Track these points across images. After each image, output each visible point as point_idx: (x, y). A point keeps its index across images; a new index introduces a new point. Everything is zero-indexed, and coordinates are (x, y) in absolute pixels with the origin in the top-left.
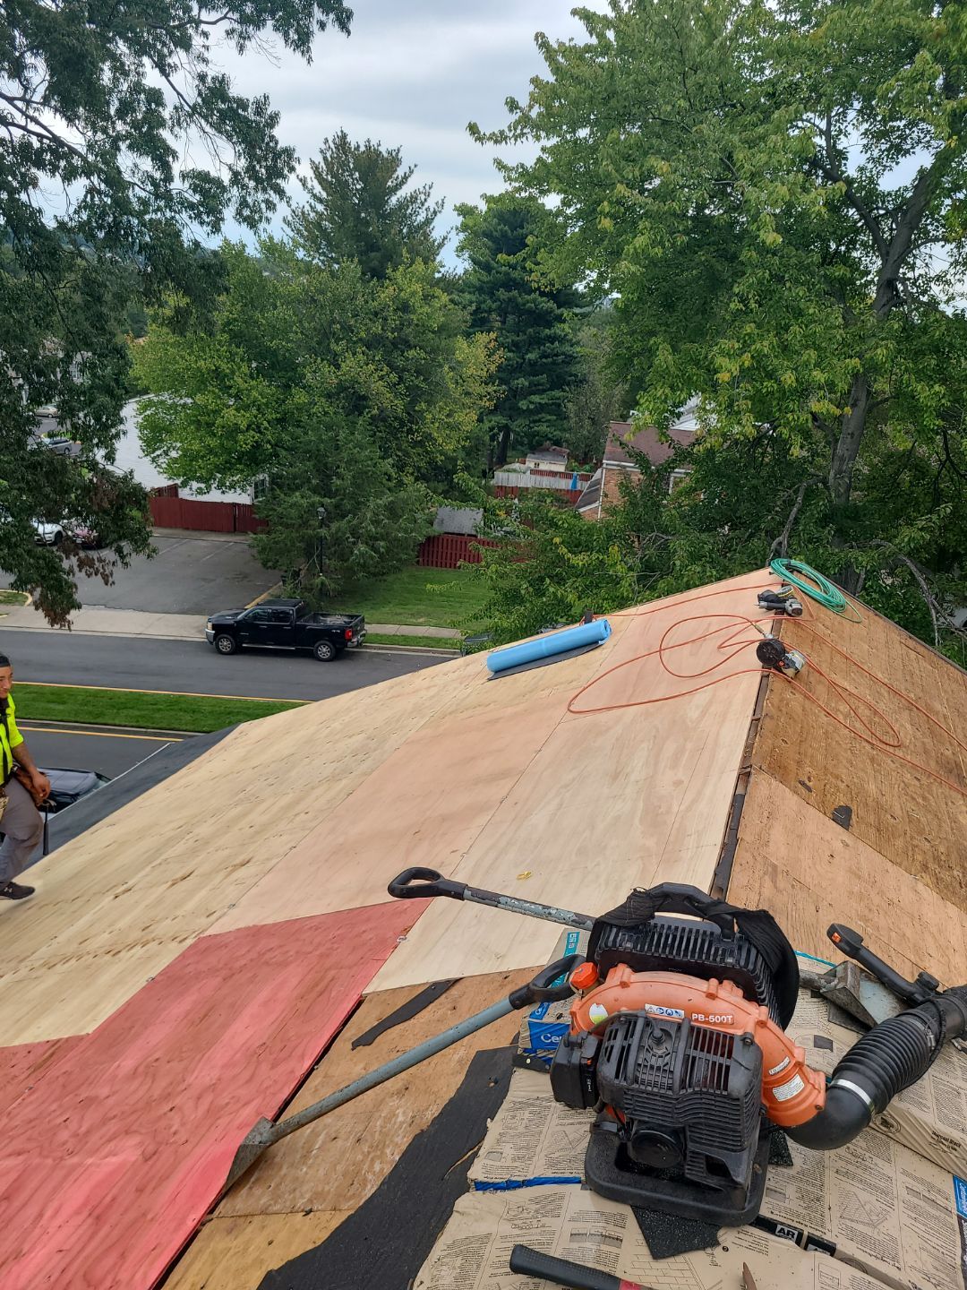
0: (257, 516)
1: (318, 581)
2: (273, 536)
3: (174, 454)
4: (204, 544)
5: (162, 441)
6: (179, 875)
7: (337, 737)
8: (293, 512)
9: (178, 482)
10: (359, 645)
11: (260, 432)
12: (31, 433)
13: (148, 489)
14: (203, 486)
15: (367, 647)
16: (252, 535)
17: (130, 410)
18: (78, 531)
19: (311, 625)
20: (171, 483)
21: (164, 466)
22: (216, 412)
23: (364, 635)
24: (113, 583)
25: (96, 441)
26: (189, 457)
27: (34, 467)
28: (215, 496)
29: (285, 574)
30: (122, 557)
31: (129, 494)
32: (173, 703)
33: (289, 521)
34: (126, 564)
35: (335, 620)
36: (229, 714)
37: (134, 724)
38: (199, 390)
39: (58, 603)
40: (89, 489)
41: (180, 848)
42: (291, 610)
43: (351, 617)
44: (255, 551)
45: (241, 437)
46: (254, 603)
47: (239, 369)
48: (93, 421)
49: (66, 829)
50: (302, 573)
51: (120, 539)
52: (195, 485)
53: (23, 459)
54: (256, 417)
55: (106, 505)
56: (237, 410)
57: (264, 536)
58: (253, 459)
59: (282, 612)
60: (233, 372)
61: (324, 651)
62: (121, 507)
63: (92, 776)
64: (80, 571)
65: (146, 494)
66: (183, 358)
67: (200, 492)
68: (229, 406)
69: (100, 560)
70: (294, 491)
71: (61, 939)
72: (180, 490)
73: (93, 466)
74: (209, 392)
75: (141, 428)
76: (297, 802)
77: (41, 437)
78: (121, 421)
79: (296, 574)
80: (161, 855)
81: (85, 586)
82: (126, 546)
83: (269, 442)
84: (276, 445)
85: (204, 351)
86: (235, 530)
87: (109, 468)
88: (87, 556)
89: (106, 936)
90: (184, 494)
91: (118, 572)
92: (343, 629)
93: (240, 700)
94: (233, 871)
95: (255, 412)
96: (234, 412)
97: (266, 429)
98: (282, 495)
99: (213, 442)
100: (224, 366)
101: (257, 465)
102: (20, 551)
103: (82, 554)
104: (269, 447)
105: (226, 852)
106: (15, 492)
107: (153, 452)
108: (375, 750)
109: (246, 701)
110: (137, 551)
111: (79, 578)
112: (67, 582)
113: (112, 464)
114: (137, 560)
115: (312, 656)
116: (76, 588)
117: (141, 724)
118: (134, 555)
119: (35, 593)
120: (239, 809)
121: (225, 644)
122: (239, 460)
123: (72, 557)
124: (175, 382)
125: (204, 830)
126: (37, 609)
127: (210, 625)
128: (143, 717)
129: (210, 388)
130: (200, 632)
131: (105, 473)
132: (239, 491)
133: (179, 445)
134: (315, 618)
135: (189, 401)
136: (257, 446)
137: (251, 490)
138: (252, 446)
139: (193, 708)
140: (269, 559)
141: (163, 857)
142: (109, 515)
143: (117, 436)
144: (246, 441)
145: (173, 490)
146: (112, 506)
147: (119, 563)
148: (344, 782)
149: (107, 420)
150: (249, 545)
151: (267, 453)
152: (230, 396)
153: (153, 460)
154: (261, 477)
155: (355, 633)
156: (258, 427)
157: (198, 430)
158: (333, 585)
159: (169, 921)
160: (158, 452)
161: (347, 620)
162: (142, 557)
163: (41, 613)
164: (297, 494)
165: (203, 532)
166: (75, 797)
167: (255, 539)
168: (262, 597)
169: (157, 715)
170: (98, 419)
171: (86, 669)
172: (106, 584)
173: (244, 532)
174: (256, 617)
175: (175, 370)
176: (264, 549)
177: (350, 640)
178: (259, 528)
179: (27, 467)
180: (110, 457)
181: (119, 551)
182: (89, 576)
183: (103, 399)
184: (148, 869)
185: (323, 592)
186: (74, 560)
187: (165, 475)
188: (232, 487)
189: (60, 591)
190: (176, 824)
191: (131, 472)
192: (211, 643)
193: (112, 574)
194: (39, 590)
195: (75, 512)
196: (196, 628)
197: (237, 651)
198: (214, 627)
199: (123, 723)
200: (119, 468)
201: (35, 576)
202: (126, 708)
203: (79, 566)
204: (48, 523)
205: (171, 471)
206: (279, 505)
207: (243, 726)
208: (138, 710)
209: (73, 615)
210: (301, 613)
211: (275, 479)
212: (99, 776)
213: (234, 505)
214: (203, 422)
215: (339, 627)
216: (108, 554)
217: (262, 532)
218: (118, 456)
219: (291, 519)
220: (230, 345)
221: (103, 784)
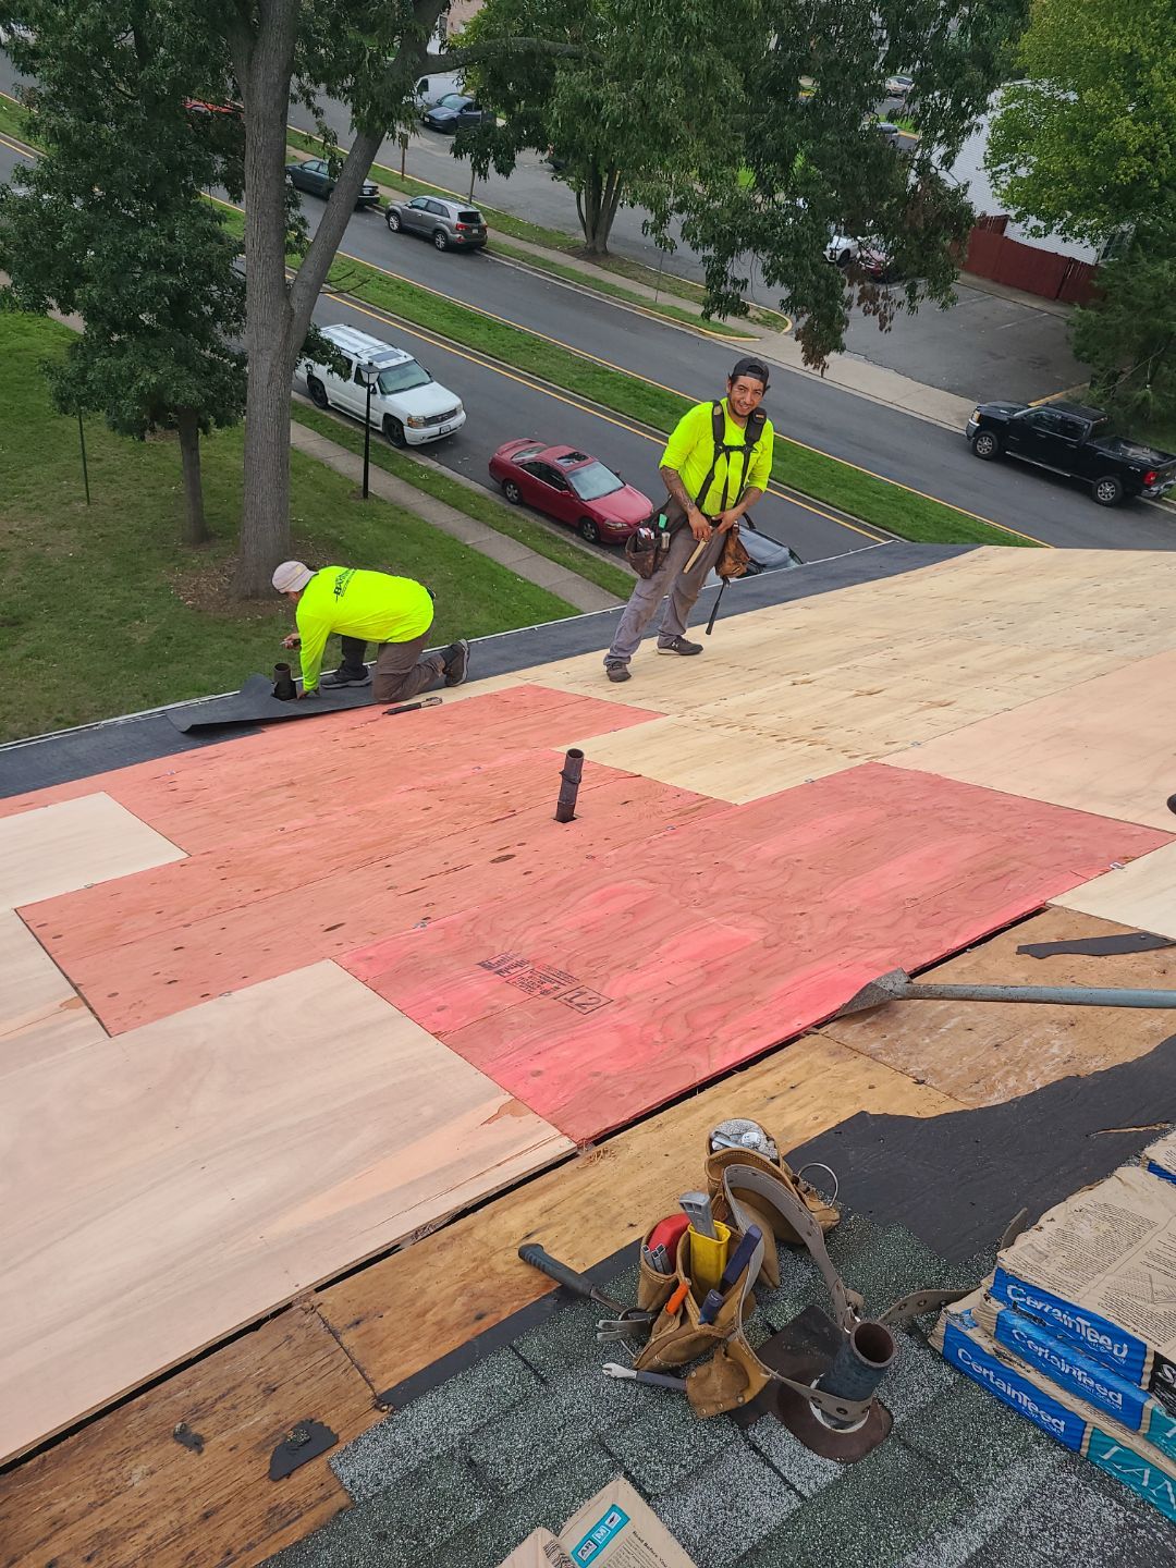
0: (1096, 283)
1: (1140, 394)
2: (1107, 316)
3: (1022, 172)
4: (1010, 306)
5: (1015, 150)
6: (866, 688)
7: (1105, 601)
8: (1150, 289)
9: (1012, 213)
10: (1158, 497)
11: (1152, 160)
12: (871, 109)
13: (977, 214)
14: (1042, 224)
15: (1167, 504)
16: (1078, 309)
17: (994, 98)
18: (874, 253)
19: (1106, 452)
20: (1003, 212)
21: (1004, 186)
22: (1105, 119)
23: (1171, 486)
24: (890, 329)
25: (939, 134)
26: (1042, 179)
27: (858, 155)
28: (1052, 244)
29: (1098, 373)
30: (912, 298)
31: (953, 214)
32: (899, 498)
33: (1138, 300)
34: (913, 309)
35: (1142, 454)
36: (956, 531)
37: (848, 509)
38: (1095, 84)
39: (821, 340)
40: (910, 199)
41: (875, 660)
42: (1087, 423)
43: (1165, 456)
44: (1072, 332)
45: (1123, 163)
46: (1042, 401)
47: (1164, 58)
48: (949, 103)
49: (759, 595)
50: (1123, 378)
51: (919, 275)
52: (1033, 221)
53: (850, 142)
54: (1156, 136)
55: (920, 225)
56: (1135, 121)
57: (1092, 313)
58: (1125, 200)
59: (1071, 423)
60: (1153, 62)
61: (1107, 491)
62: (936, 232)
63: (785, 551)
64: (859, 305)
65: (973, 220)
66: (1092, 30)
67: (1036, 232)
68: (1128, 113)
69: (886, 297)
70: (1163, 257)
71: (731, 702)
72: (1009, 224)
73: (924, 167)
74: (1107, 86)
75: (996, 127)
76: (1031, 659)
77: (878, 118)
78: (984, 109)
79: (1114, 377)
80: (852, 659)
81: (859, 325)
82: (922, 286)
83: (1159, 177)
84: (1167, 184)
85: (1124, 20)
86: (1057, 297)
87: (943, 174)
88: (873, 288)
89: (774, 718)
90: (1014, 232)
91: (900, 316)
92: (1146, 469)
93: (975, 520)
94: (928, 707)
95: (1158, 126)
96: (1129, 122)
97: (1164, 156)
98: (1144, 260)
99: (1080, 163)
100: (1144, 50)
101: (1128, 208)
102: (806, 262)
103: (868, 285)
104: (1156, 184)
105: (926, 684)
106: (827, 185)
107: (998, 164)
108: (1154, 634)
109: (982, 523)
110: (932, 294)
111: (855, 313)
112: (840, 313)
113: (947, 170)
114: (927, 305)
115: (1089, 493)
116: (847, 326)
117: (855, 511)
118: (926, 299)
119: (801, 319)
120: (955, 642)
121: (985, 445)
122: (1106, 197)
123: (856, 284)
124: (1063, 67)
125: (906, 651)
126: (797, 339)
127: (977, 414)
128: (859, 503)
129: (1111, 81)
130: (961, 420)
131: (932, 182)
132: (1087, 241)
133: (1035, 159)
134: (1114, 445)
135: (1073, 96)
136: (1141, 179)
137: (1103, 243)
138: (1133, 179)
139: (917, 511)
140: (1087, 347)
141: (854, 662)
142: (917, 239)
143: (969, 130)
144: (1126, 171)
145: (1002, 221)
146: (926, 229)
147: (905, 307)
148: (1097, 658)
149: (968, 105)
150: (1068, 322)
151: (1150, 193)
152: (1133, 99)
153: (994, 176)
154: (1125, 227)
155: (1161, 479)
156: (1154, 152)
157: (1069, 141)
158: (1158, 405)
159: (843, 730)
160: (1003, 166)
161: (1155, 458)
162: (936, 303)
163: (799, 345)
164: (1167, 262)
165: (1015, 291)
166: (762, 567)
167: (1080, 315)
168: (1056, 396)
169: (875, 507)
170: (956, 103)
171: (819, 428)
172: (881, 329)
173: (1069, 302)
174: (1038, 419)
175: (1074, 48)
176: (1086, 331)
177: (1148, 487)
178: (1092, 301)
179: (851, 155)
180: (948, 161)
181: (912, 290)
182: (866, 312)
183: (974, 74)
184: (835, 668)
185: (1140, 412)
186: (856, 290)
187: (1001, 200)
188: (1080, 234)
189: (830, 326)
190: (877, 633)
191: (967, 185)
192: (969, 437)
193: (891, 318)
194: (807, 316)
195: (881, 229)
196: (955, 413)
197: (997, 457)
198: (981, 419)
199: (836, 504)
200: (951, 179)
201: (810, 299)
202: (844, 486)
203: (859, 298)
204: (845, 235)
205: (1009, 198)
206: (1134, 273)
207: (985, 549)
208: (857, 493)
209: (832, 358)
210: (1097, 432)
211: (1140, 235)
212: (792, 554)
213: (1071, 261)
214: (1080, 130)
215: (1141, 464)
216: (898, 291)
217: (1093, 307)
218: (959, 160)
219: (1142, 297)
220: (1167, 18)
221: (793, 565)
